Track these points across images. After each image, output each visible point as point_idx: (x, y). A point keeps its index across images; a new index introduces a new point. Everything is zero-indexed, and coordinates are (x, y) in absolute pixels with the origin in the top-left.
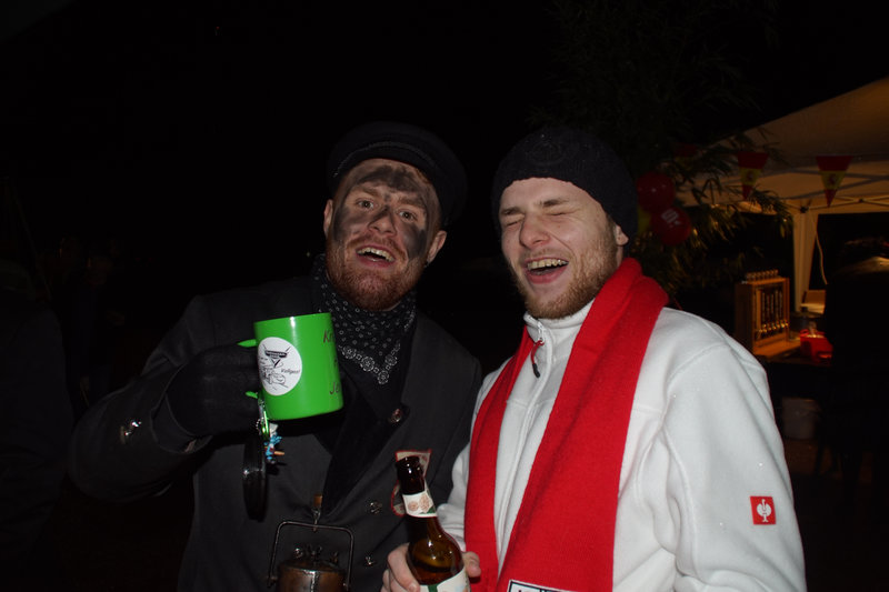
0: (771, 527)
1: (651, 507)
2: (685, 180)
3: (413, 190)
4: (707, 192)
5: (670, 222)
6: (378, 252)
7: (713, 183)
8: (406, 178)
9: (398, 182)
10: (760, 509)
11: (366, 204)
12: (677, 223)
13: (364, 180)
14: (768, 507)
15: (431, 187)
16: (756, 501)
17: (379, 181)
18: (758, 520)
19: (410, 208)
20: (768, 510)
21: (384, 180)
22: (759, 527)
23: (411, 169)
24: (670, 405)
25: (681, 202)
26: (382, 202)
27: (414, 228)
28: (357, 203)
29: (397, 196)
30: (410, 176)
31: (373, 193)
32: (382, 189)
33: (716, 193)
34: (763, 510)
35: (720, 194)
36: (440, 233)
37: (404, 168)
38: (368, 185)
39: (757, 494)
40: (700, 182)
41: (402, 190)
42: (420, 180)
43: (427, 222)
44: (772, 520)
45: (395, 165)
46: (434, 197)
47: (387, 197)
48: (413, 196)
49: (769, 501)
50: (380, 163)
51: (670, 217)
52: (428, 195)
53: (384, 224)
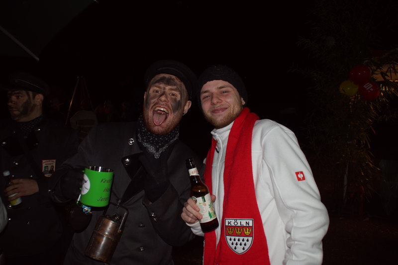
0: (304, 181)
1: (268, 184)
2: (377, 69)
3: (175, 85)
4: (388, 74)
5: (367, 89)
6: (162, 109)
7: (391, 69)
8: (172, 81)
9: (168, 82)
10: (299, 176)
11: (157, 91)
12: (372, 89)
13: (156, 82)
14: (302, 175)
15: (182, 84)
16: (297, 173)
17: (161, 83)
18: (299, 179)
19: (174, 92)
20: (302, 176)
21: (163, 82)
22: (300, 182)
23: (173, 77)
24: (264, 148)
25: (374, 80)
26: (162, 90)
27: (175, 100)
28: (153, 92)
29: (168, 87)
30: (173, 80)
31: (159, 87)
32: (162, 86)
33: (393, 74)
34: (300, 176)
35: (396, 74)
36: (188, 102)
37: (171, 77)
38: (157, 84)
39: (298, 171)
40: (385, 69)
41: (170, 85)
42: (178, 81)
43: (181, 97)
44: (304, 178)
45: (167, 76)
46: (184, 87)
47: (164, 88)
48: (174, 87)
49: (302, 173)
50: (162, 75)
51: (369, 87)
52: (181, 87)
53: (163, 98)
